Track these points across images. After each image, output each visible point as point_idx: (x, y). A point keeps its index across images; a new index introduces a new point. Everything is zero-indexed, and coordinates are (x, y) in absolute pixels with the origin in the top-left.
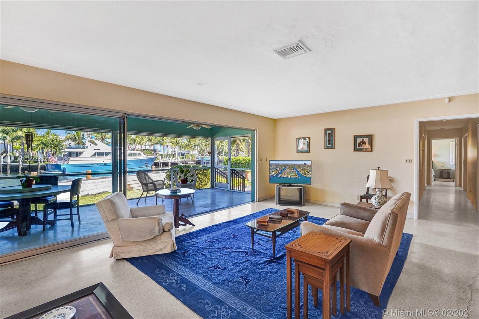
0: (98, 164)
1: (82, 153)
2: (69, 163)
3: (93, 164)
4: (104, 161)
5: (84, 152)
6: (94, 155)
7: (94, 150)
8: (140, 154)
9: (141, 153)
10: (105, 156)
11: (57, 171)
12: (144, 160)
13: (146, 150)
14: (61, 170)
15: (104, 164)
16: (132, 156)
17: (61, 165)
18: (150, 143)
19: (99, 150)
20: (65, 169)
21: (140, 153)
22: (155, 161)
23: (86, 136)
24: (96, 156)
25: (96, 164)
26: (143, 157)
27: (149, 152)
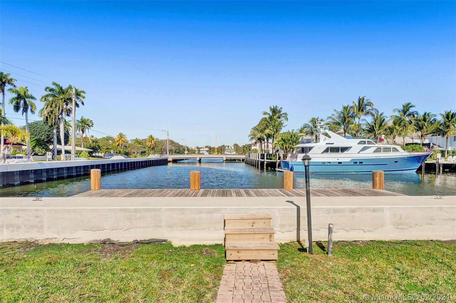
0: (330, 163)
1: (312, 148)
2: (297, 161)
3: (324, 163)
4: (338, 159)
5: (314, 147)
6: (327, 151)
7: (327, 144)
8: (395, 150)
9: (398, 148)
10: (340, 152)
11: (286, 169)
12: (404, 159)
13: (413, 144)
14: (289, 168)
15: (339, 163)
16: (382, 152)
17: (289, 162)
18: (420, 133)
19: (333, 144)
20: (292, 167)
21: (395, 148)
22: (426, 162)
23: (319, 127)
24: (329, 151)
25: (328, 162)
26: (400, 154)
27: (417, 147)
